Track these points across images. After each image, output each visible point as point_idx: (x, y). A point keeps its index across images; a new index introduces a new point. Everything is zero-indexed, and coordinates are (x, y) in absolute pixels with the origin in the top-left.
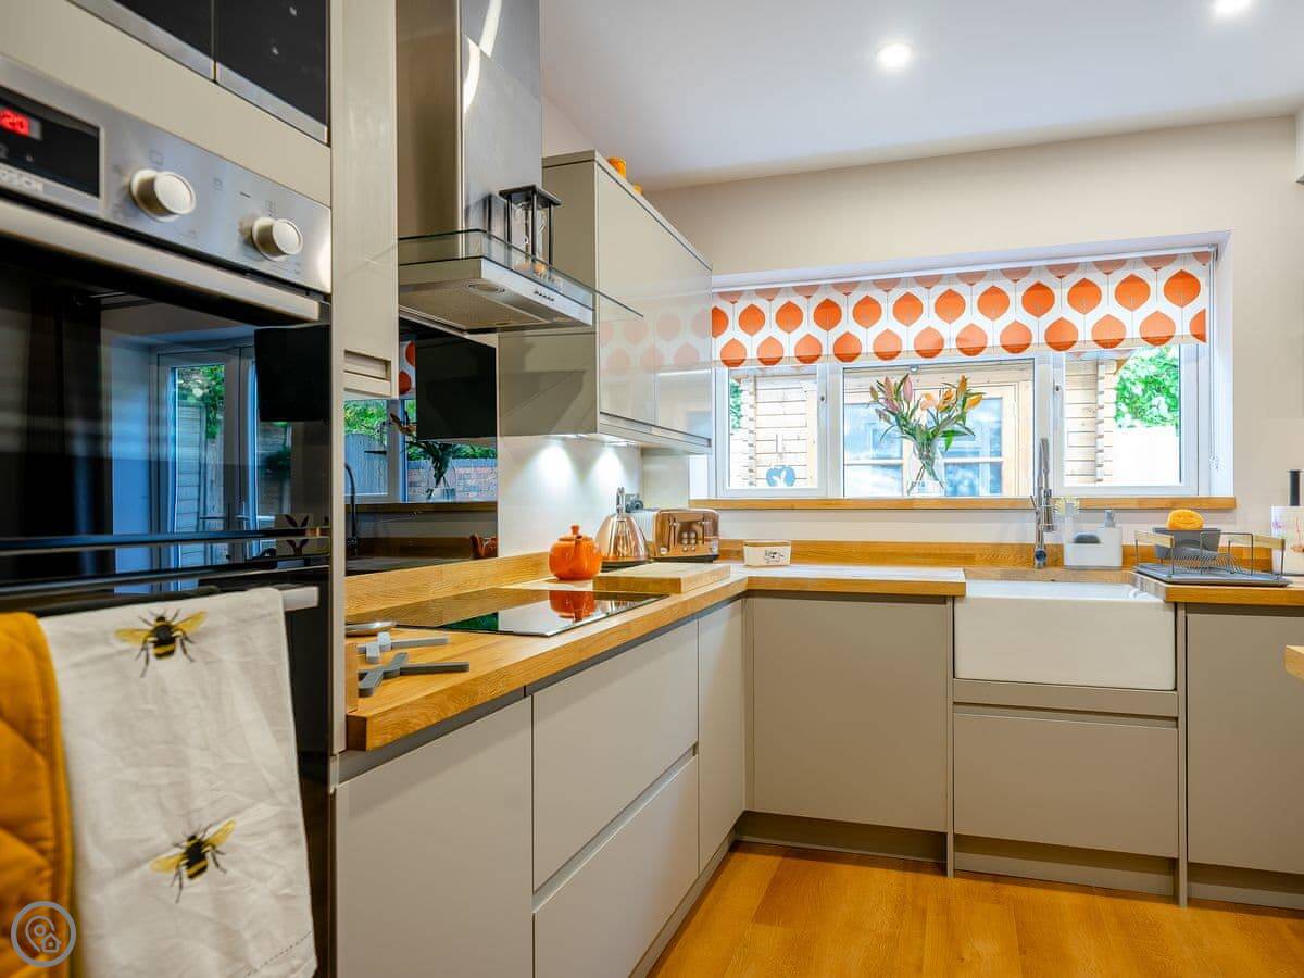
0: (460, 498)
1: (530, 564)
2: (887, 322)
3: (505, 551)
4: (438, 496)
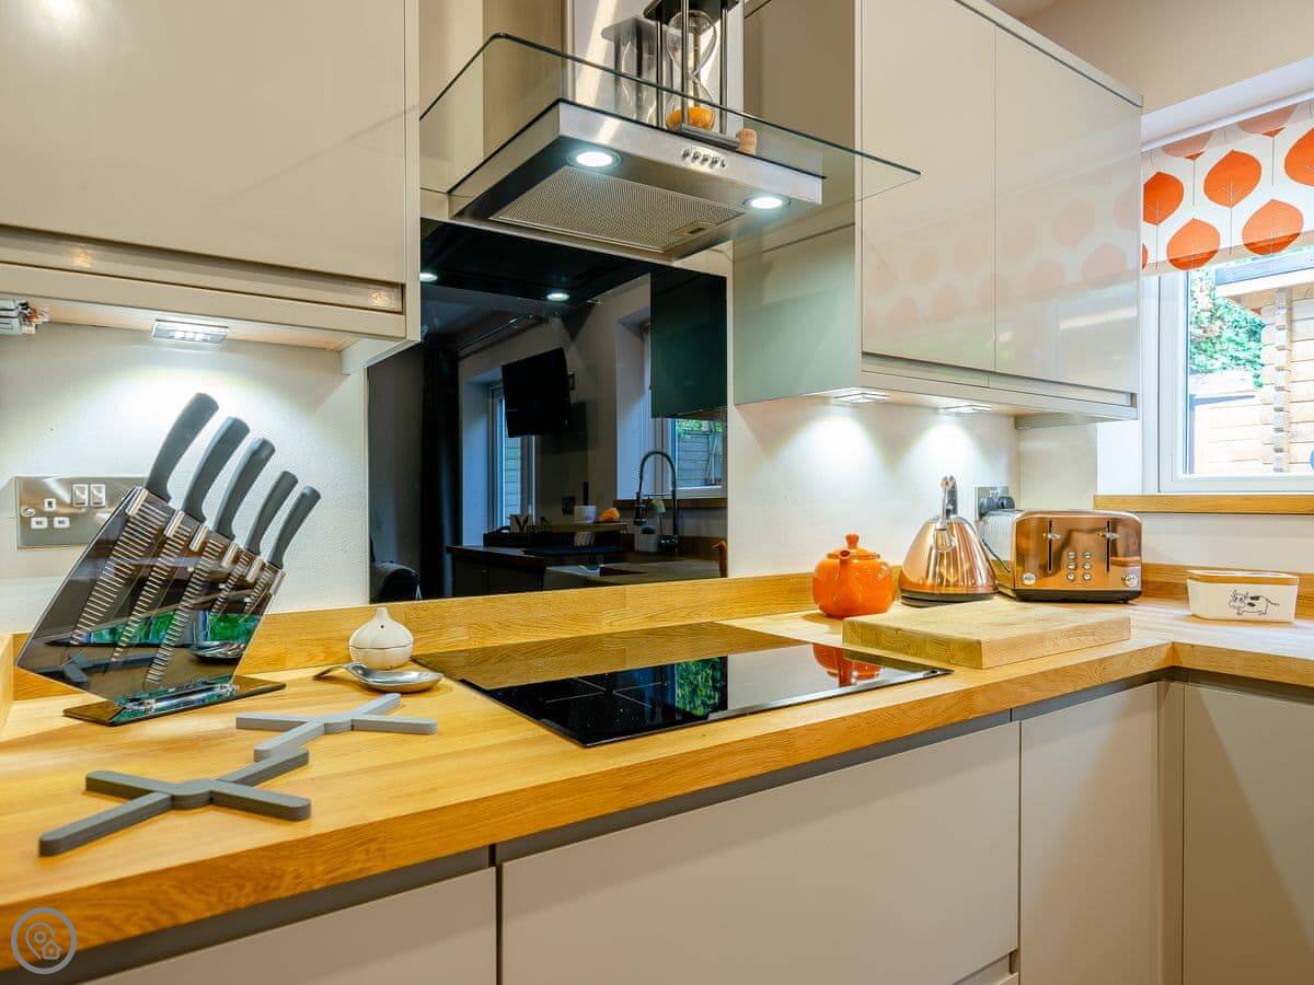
1: (781, 591)
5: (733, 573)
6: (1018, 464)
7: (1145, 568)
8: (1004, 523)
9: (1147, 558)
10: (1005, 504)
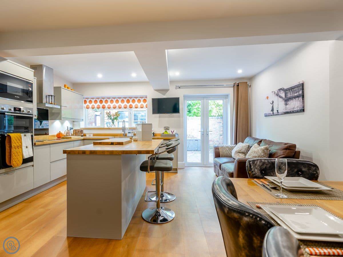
0: (44, 128)
1: (54, 136)
2: (109, 103)
3: (50, 134)
4: (40, 127)
5: (49, 135)
6: (73, 125)
7: (84, 134)
8: (72, 130)
9: (84, 133)
10: (72, 129)
